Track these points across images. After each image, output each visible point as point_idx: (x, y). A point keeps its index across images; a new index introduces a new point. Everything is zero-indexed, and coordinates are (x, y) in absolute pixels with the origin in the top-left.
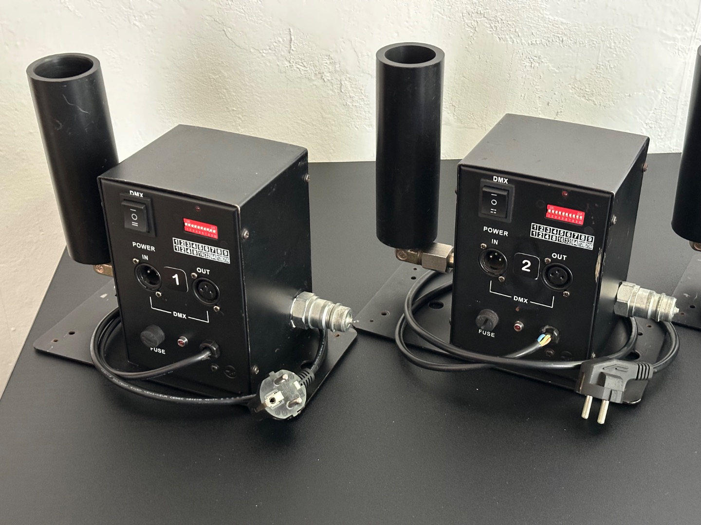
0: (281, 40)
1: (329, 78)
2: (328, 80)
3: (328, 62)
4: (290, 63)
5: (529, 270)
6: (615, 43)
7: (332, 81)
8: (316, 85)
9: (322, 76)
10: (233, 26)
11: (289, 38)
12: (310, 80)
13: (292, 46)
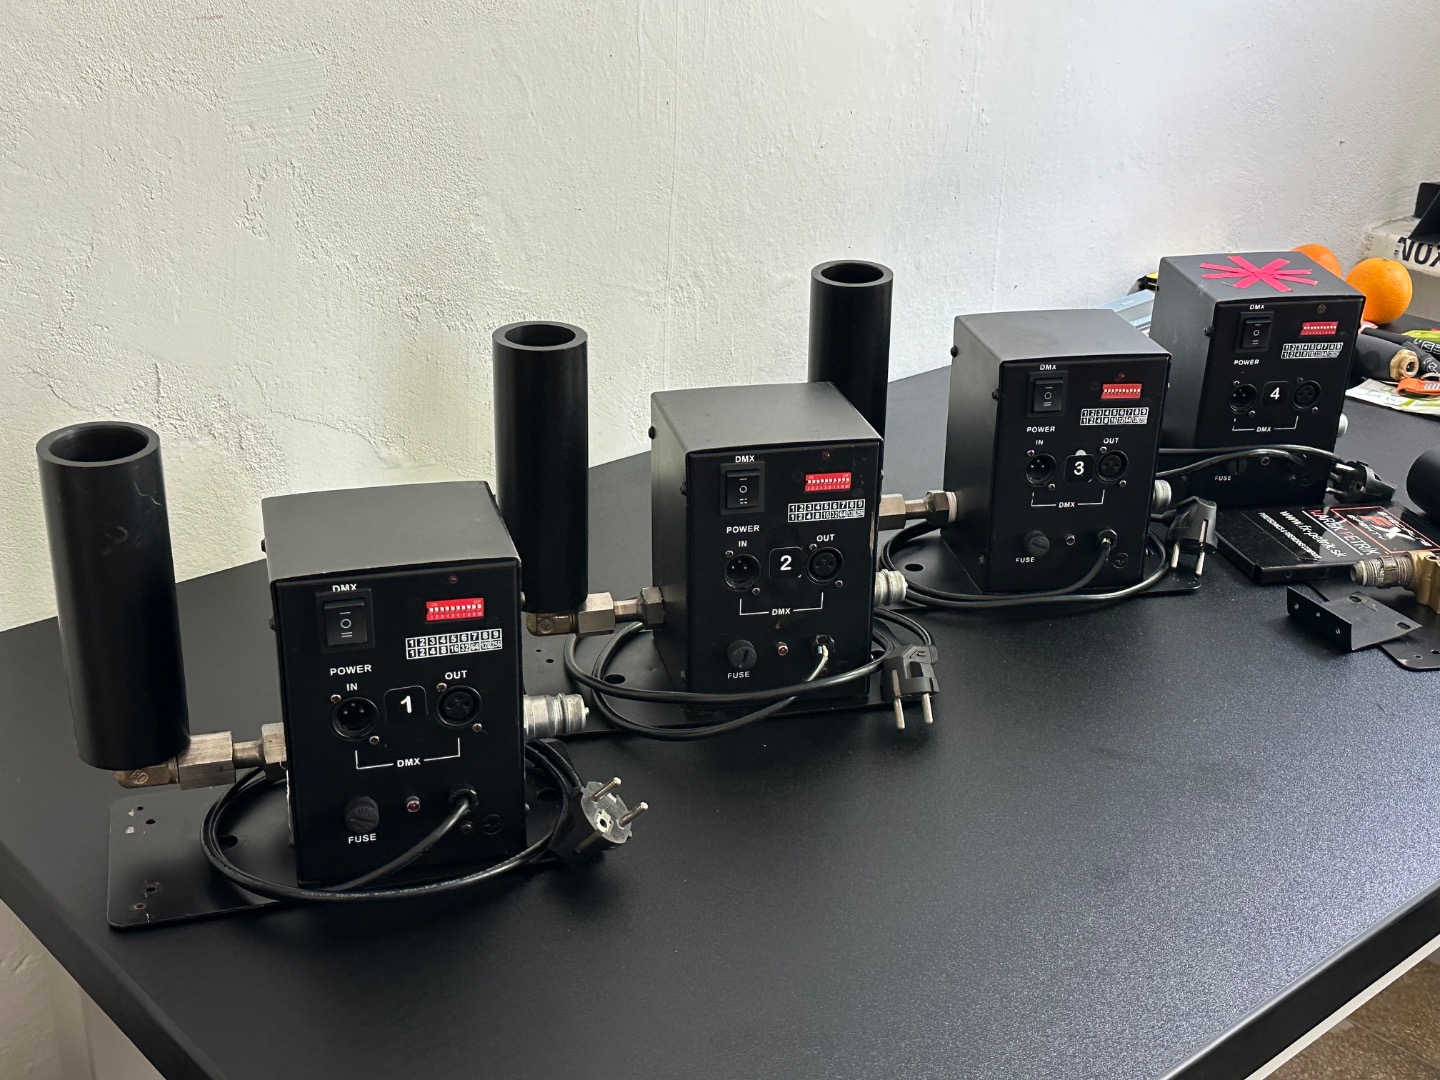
0: (143, 384)
1: (222, 431)
2: (220, 434)
3: (218, 405)
4: (159, 418)
5: (789, 568)
6: (584, 310)
7: (227, 435)
8: (201, 447)
9: (210, 430)
10: (64, 375)
11: (155, 379)
12: (192, 439)
13: (162, 391)
